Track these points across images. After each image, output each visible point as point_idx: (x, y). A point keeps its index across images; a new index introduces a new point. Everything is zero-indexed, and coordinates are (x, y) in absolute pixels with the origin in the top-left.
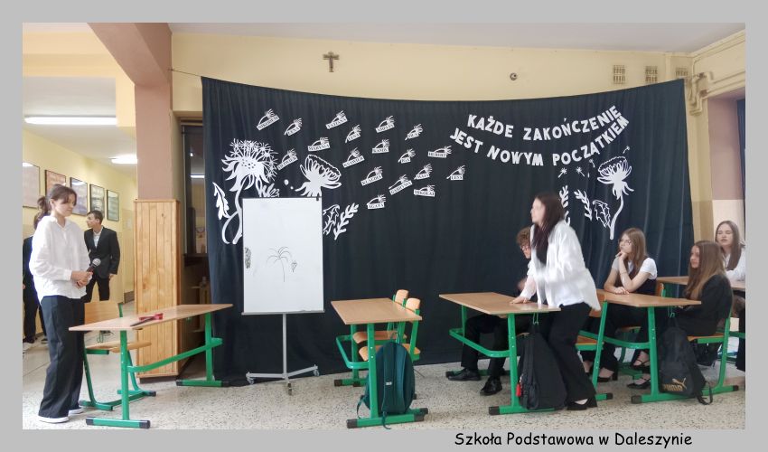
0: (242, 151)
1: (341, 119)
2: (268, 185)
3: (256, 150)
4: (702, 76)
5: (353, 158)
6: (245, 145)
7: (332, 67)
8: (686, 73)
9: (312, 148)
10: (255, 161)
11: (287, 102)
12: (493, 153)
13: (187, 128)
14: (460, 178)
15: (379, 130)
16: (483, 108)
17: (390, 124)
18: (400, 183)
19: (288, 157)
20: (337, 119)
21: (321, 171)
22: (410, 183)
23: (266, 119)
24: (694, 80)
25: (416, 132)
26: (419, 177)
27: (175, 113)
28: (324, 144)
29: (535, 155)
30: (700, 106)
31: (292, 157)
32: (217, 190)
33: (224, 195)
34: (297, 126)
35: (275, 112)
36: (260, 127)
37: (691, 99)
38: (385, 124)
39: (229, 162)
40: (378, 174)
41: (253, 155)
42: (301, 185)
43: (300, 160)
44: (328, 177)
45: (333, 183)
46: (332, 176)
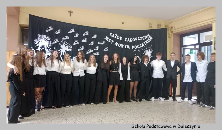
0: (41, 38)
1: (73, 31)
2: (49, 49)
3: (46, 38)
4: (172, 27)
5: (76, 42)
6: (42, 36)
7: (70, 15)
8: (168, 26)
9: (63, 39)
10: (45, 41)
11: (56, 24)
12: (116, 44)
13: (23, 29)
14: (107, 50)
15: (84, 35)
16: (114, 31)
17: (87, 33)
18: (89, 51)
19: (56, 41)
20: (72, 31)
21: (66, 46)
22: (92, 51)
23: (49, 29)
24: (170, 28)
25: (95, 37)
26: (95, 49)
27: (20, 25)
28: (67, 38)
30: (171, 35)
31: (57, 41)
34: (59, 31)
35: (52, 27)
36: (47, 31)
37: (169, 34)
38: (86, 33)
39: (37, 41)
40: (83, 48)
41: (45, 39)
42: (59, 50)
43: (60, 42)
44: (68, 48)
45: (69, 49)
46: (69, 47)
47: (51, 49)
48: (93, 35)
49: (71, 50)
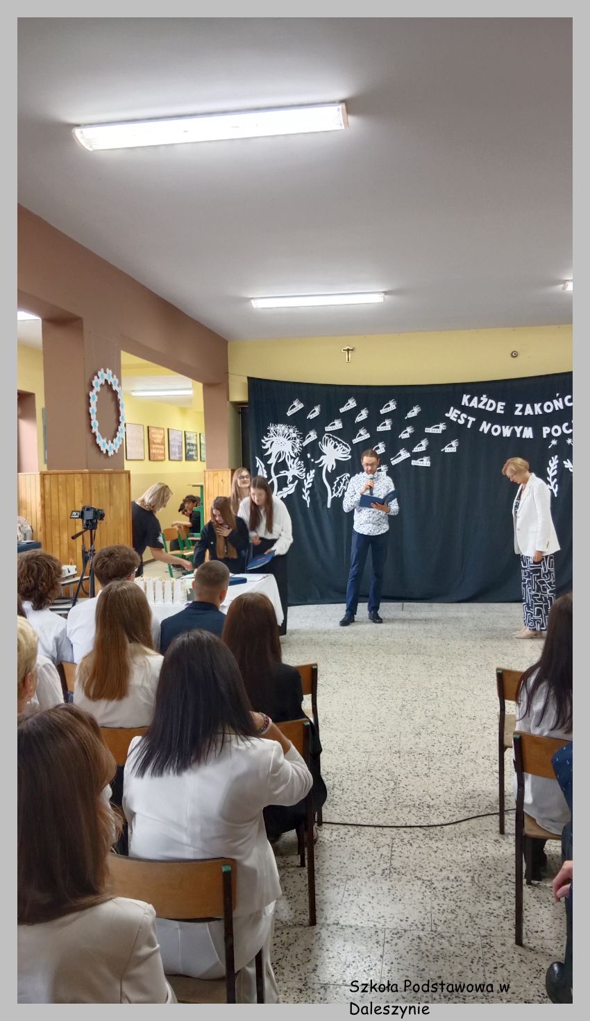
0: (276, 432)
1: (352, 404)
2: (295, 459)
3: (286, 431)
5: (360, 435)
6: (278, 427)
7: (349, 358)
9: (328, 429)
10: (285, 440)
11: (310, 393)
12: (485, 427)
13: (240, 410)
14: (454, 450)
15: (382, 411)
16: (476, 389)
17: (392, 406)
18: (400, 455)
19: (310, 436)
20: (349, 404)
21: (335, 447)
22: (408, 455)
23: (294, 407)
25: (414, 412)
26: (417, 449)
27: (231, 403)
28: (338, 425)
29: (526, 428)
32: (259, 463)
33: (263, 466)
34: (316, 411)
35: (301, 401)
36: (289, 413)
38: (389, 406)
39: (267, 441)
40: (381, 448)
41: (284, 435)
42: (319, 459)
43: (319, 438)
44: (341, 451)
45: (345, 456)
46: (344, 450)
47: (298, 458)
48: (410, 409)
49: (350, 457)
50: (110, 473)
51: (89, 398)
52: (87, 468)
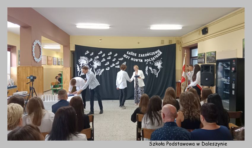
0: (82, 58)
1: (101, 52)
3: (85, 58)
5: (103, 60)
9: (95, 58)
10: (84, 60)
12: (132, 59)
14: (125, 64)
15: (109, 54)
16: (130, 50)
17: (111, 53)
19: (91, 60)
21: (97, 62)
22: (114, 65)
25: (116, 55)
26: (116, 64)
27: (71, 51)
28: (98, 57)
29: (141, 60)
30: (181, 49)
33: (79, 67)
35: (89, 51)
36: (86, 54)
37: (179, 47)
39: (80, 61)
40: (108, 63)
42: (93, 65)
43: (93, 60)
45: (100, 65)
47: (88, 65)
48: (115, 54)
50: (38, 67)
51: (32, 47)
52: (32, 65)
